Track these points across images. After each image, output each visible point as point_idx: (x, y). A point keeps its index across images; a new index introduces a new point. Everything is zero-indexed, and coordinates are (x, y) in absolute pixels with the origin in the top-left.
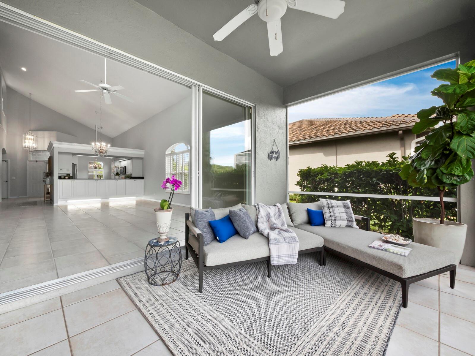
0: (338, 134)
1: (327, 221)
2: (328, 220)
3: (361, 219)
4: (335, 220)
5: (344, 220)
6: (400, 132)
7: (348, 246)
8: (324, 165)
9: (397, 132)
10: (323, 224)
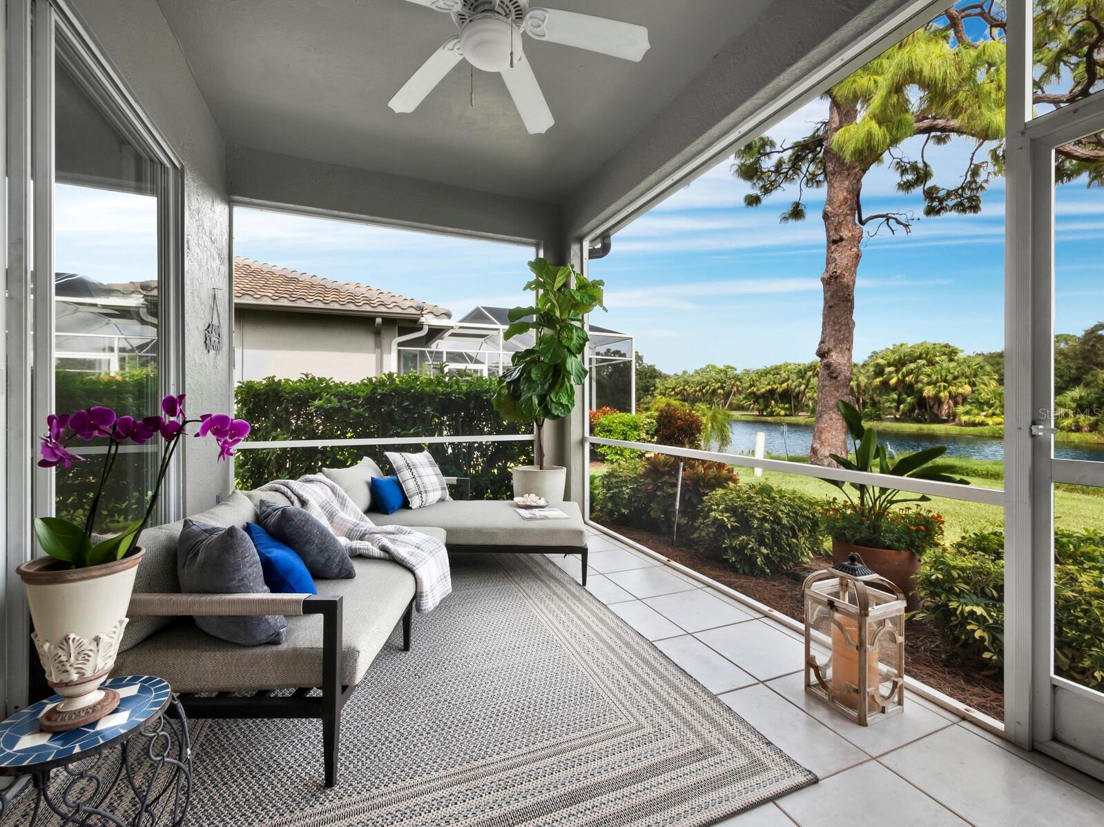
0: (252, 296)
1: (411, 497)
2: (414, 495)
3: (455, 483)
4: (426, 492)
5: (437, 490)
6: (379, 320)
7: (499, 529)
8: (307, 376)
9: (373, 319)
10: (406, 505)
